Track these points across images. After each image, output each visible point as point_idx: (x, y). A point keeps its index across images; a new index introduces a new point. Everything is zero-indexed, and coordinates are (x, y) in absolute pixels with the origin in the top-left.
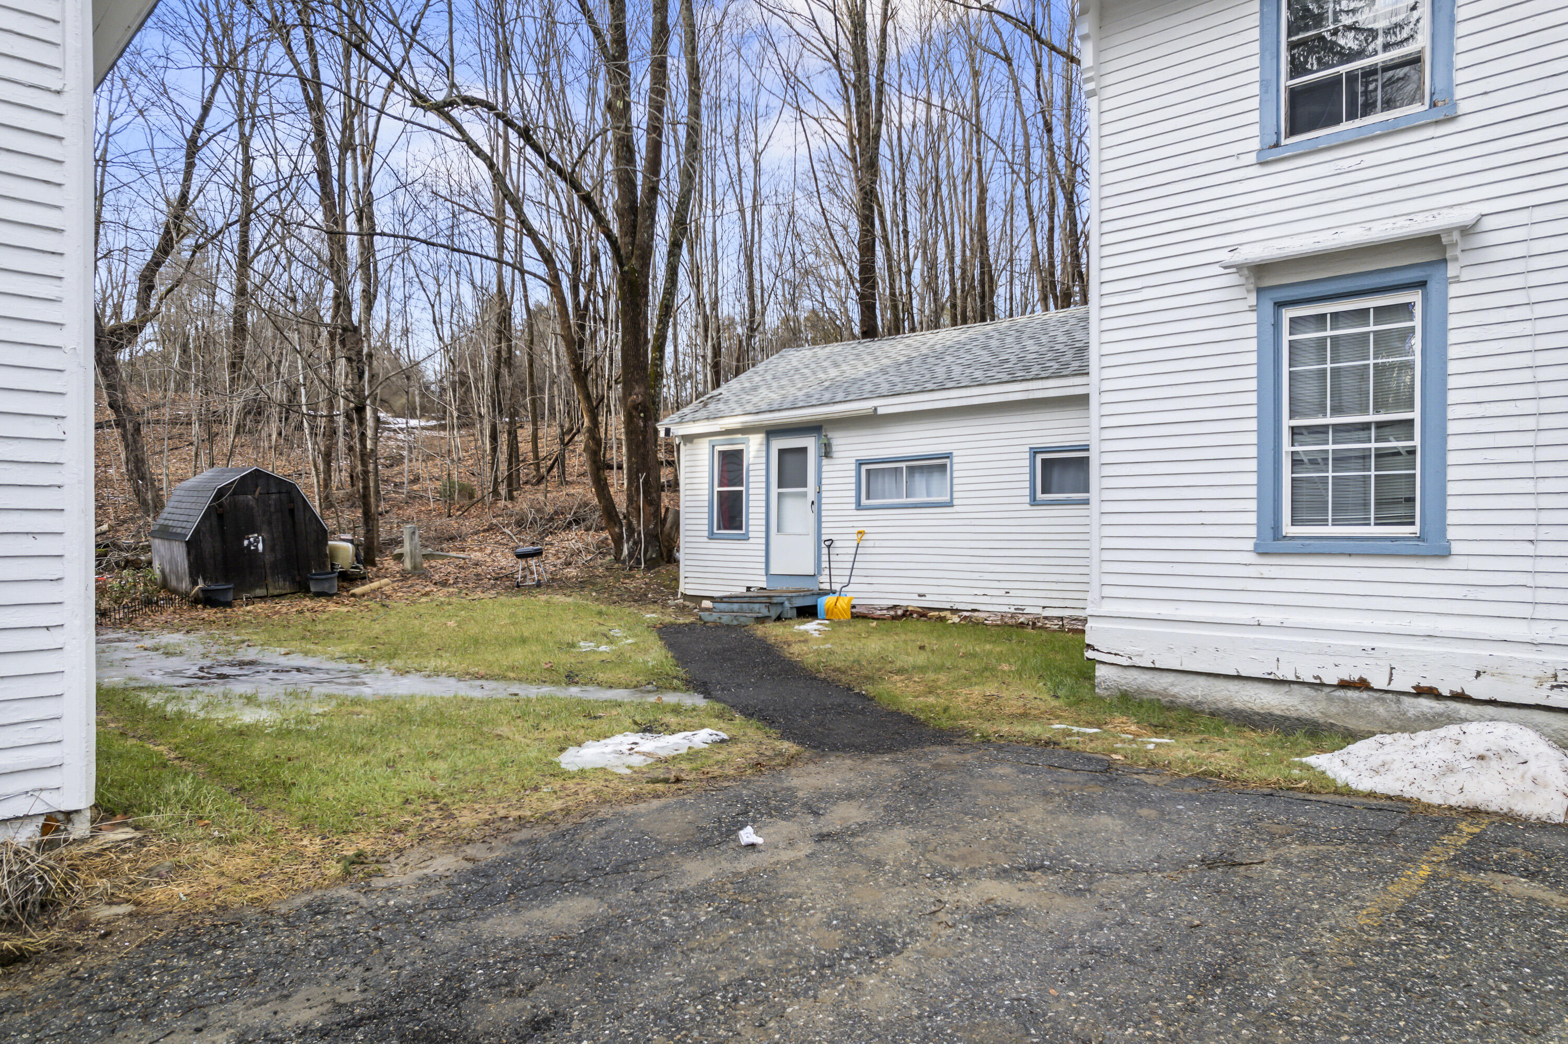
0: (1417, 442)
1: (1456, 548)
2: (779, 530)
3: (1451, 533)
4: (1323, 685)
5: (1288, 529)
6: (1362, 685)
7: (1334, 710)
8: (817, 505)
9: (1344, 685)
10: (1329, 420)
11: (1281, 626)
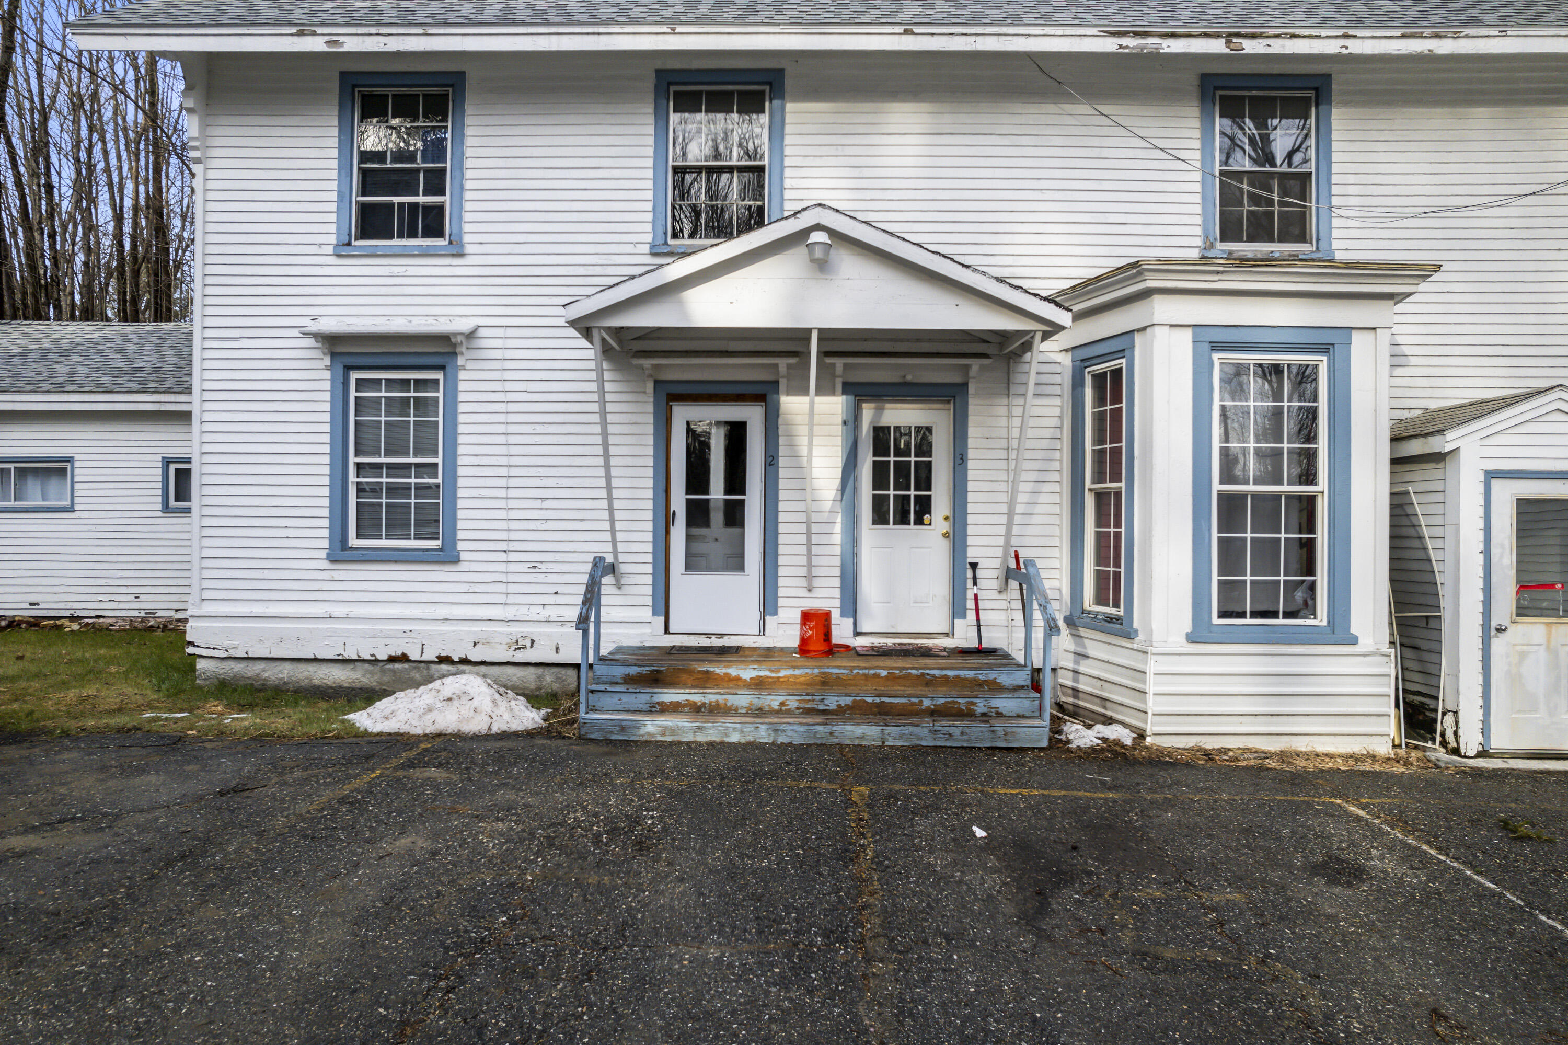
0: (440, 480)
1: (463, 556)
3: (460, 546)
4: (377, 661)
5: (353, 542)
6: (404, 658)
7: (386, 679)
9: (392, 659)
10: (383, 460)
11: (347, 618)
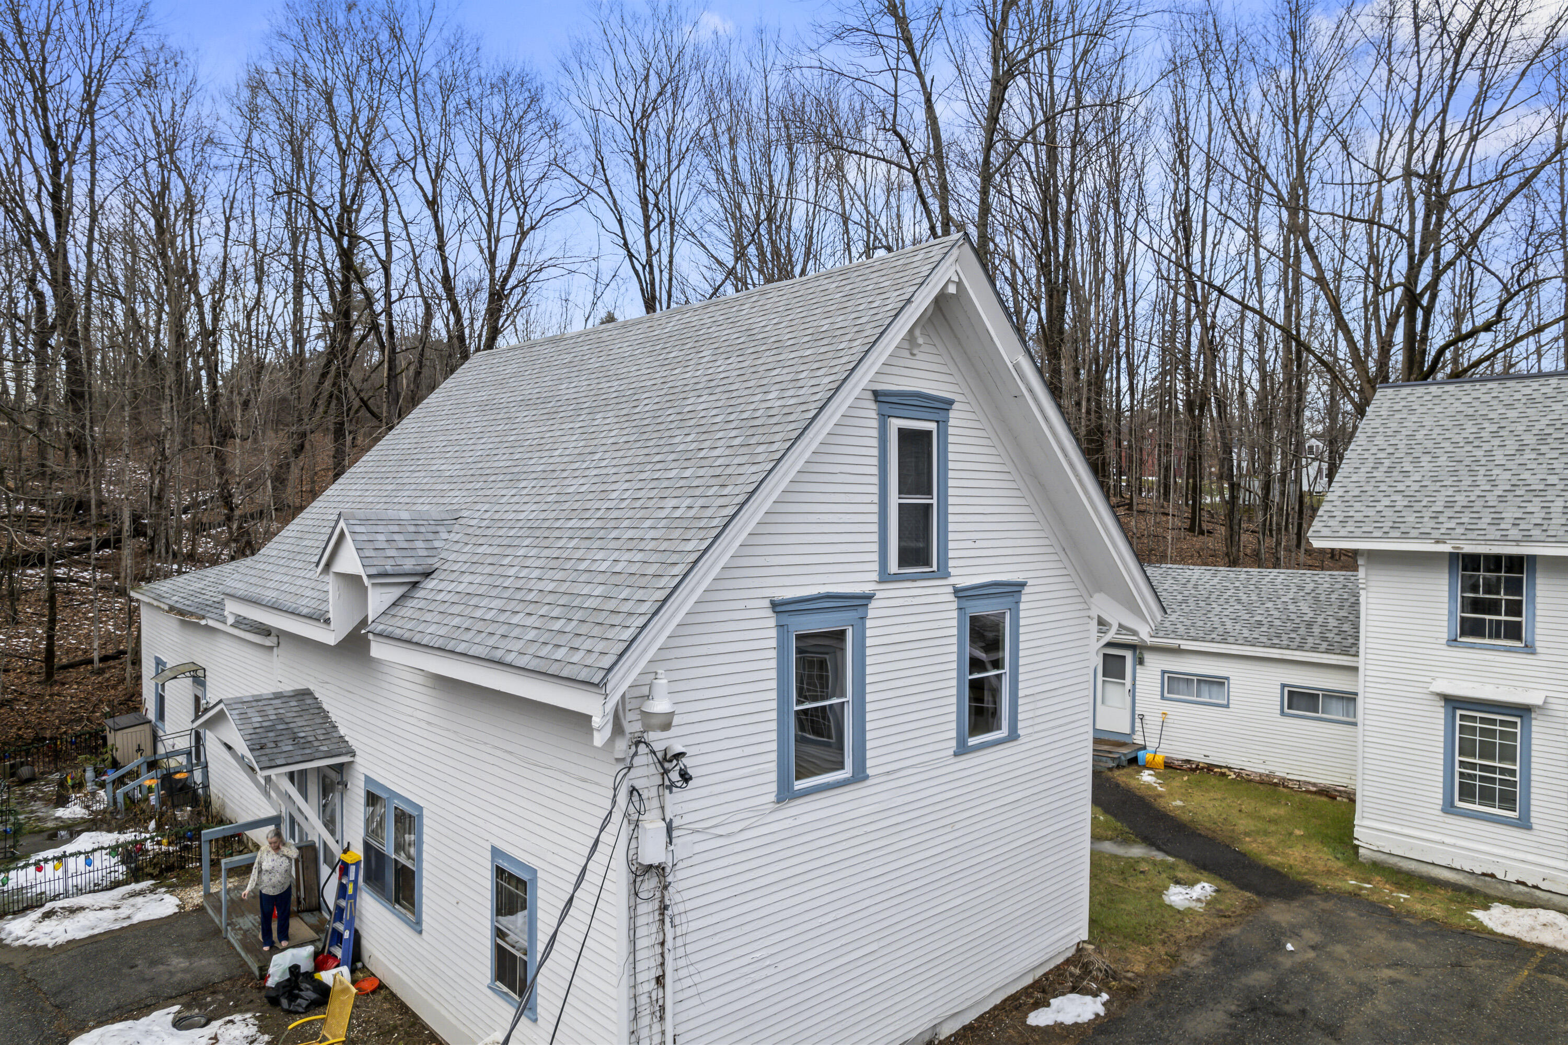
0: (1517, 779)
1: (1534, 826)
2: (1103, 702)
3: (1532, 820)
4: (1473, 873)
5: (1457, 803)
6: (1492, 876)
7: (1479, 884)
8: (1133, 692)
9: (1484, 874)
10: (1477, 761)
11: (1454, 846)
